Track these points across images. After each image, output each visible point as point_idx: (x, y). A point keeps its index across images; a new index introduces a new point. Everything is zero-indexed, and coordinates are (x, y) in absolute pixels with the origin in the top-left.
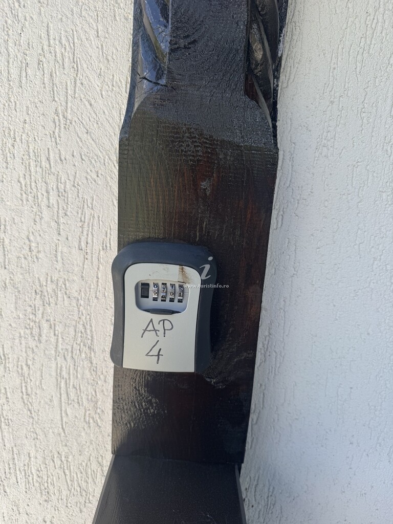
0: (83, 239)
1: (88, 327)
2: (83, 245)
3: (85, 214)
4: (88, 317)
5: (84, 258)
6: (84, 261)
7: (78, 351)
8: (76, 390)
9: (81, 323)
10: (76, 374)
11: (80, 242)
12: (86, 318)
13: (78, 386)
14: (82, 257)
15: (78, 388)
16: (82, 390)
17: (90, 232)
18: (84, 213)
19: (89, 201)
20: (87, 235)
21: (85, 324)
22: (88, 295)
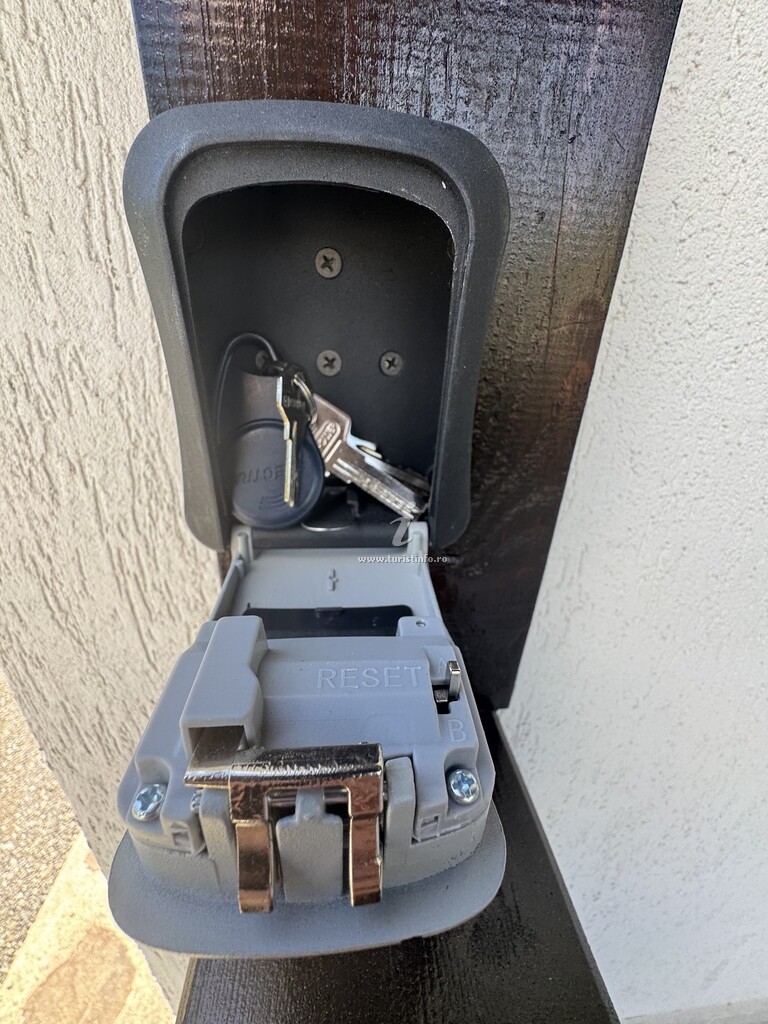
0: (95, 225)
1: (158, 464)
2: (99, 246)
3: (83, 143)
4: (153, 442)
5: (111, 285)
6: (113, 295)
7: (148, 519)
8: (161, 592)
9: (141, 455)
10: (153, 563)
11: (88, 236)
12: (148, 443)
13: (163, 586)
14: (105, 283)
15: (164, 589)
16: (173, 594)
17: (108, 205)
18: (79, 141)
19: (84, 95)
20: (105, 214)
21: (150, 458)
22: (141, 389)
